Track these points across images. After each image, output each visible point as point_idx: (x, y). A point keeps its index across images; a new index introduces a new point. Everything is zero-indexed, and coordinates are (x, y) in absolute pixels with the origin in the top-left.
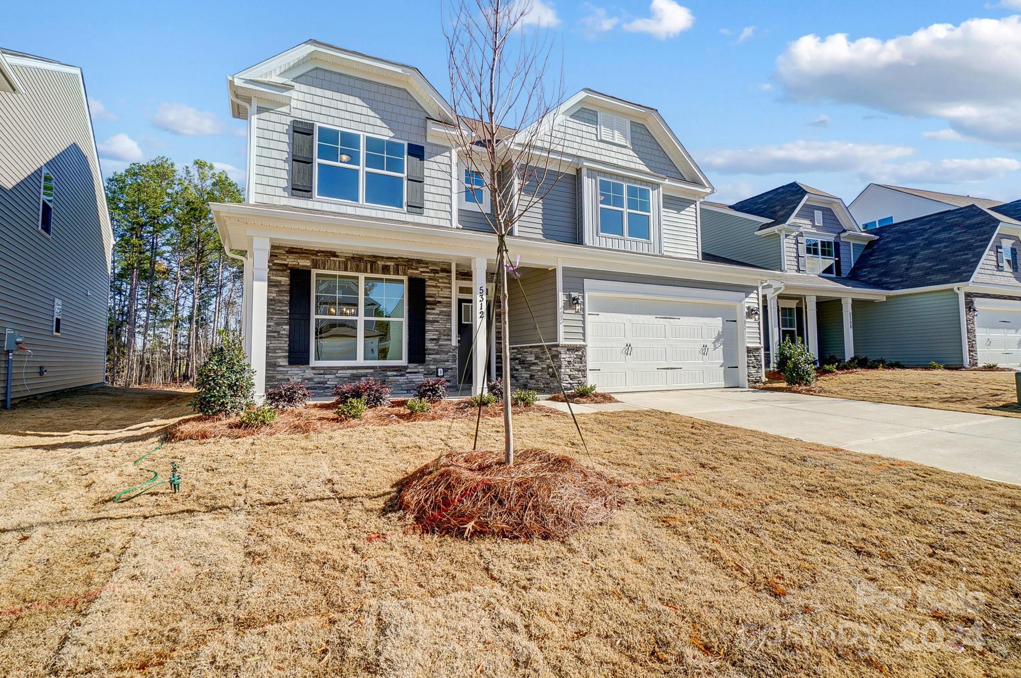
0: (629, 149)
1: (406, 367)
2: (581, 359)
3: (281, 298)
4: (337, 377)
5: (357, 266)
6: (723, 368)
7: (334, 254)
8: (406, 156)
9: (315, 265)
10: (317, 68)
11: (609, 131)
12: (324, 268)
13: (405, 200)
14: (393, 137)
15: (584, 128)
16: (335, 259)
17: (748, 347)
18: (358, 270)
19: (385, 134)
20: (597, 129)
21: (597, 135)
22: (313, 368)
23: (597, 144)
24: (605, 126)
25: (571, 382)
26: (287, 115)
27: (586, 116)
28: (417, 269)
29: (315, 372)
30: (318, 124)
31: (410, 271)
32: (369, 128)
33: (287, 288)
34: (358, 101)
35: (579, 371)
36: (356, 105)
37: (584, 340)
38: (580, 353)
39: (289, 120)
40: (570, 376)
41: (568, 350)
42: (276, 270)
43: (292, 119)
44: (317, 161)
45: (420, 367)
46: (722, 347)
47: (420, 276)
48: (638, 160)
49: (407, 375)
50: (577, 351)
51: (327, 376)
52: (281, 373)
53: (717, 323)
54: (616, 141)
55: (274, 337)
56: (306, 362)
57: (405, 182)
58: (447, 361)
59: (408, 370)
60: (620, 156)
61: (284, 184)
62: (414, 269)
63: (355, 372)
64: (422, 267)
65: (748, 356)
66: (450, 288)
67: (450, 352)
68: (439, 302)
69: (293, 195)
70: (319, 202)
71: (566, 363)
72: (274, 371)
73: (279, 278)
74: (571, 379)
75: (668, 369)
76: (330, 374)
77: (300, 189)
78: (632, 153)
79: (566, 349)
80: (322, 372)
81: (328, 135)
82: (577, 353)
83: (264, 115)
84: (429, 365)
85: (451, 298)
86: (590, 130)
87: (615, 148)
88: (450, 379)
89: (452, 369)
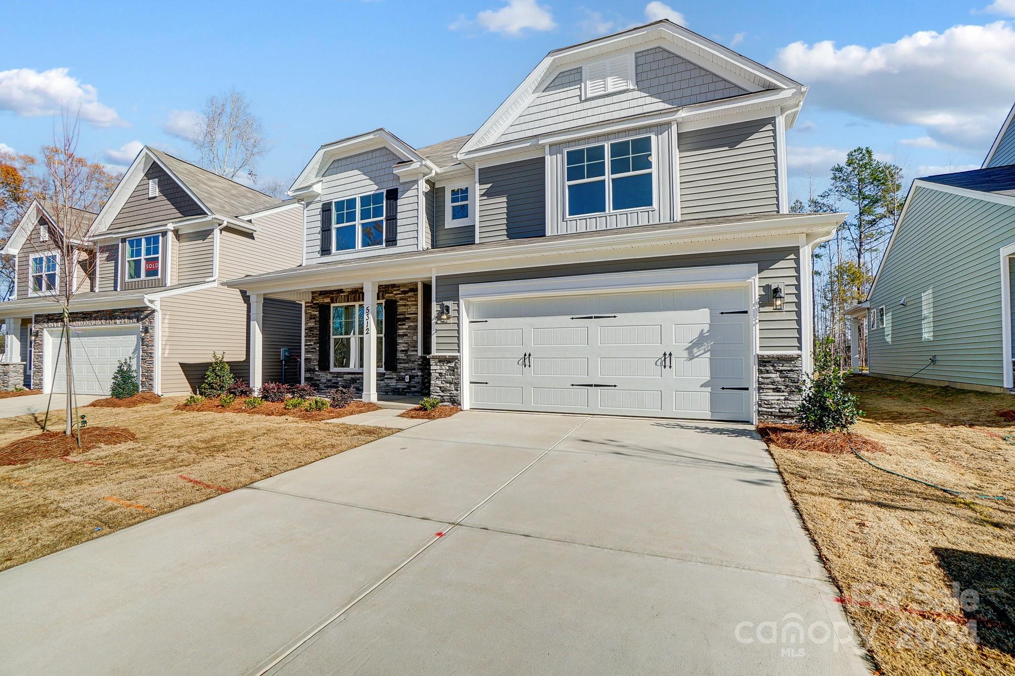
0: (634, 90)
1: (384, 374)
2: (454, 371)
3: (316, 326)
4: (344, 380)
5: (354, 297)
6: (709, 389)
7: (341, 291)
8: (385, 202)
9: (332, 302)
10: (334, 161)
11: (599, 82)
12: (336, 303)
13: (384, 238)
14: (377, 190)
15: (563, 96)
16: (343, 294)
18: (355, 301)
19: (371, 189)
20: (580, 88)
21: (580, 96)
22: (330, 373)
23: (580, 107)
24: (591, 79)
25: (442, 394)
26: (320, 201)
27: (566, 79)
28: (392, 293)
29: (332, 375)
30: (334, 201)
31: (387, 295)
32: (362, 190)
33: (318, 319)
34: (356, 172)
35: (451, 383)
36: (355, 175)
37: (459, 352)
38: (453, 365)
39: (320, 205)
40: (440, 387)
41: (440, 361)
42: (314, 308)
43: (322, 203)
44: (334, 227)
45: (394, 374)
46: (708, 355)
47: (393, 298)
48: (649, 100)
49: (386, 380)
50: (450, 362)
51: (338, 379)
52: (317, 376)
53: (700, 319)
54: (611, 90)
55: (313, 352)
56: (327, 368)
57: (384, 223)
58: (414, 369)
59: (386, 376)
60: (617, 107)
61: (318, 248)
62: (390, 293)
63: (353, 376)
64: (395, 291)
66: (417, 305)
67: (415, 361)
68: (408, 318)
69: (322, 255)
70: (336, 255)
71: (438, 375)
72: (313, 374)
73: (315, 313)
74: (442, 391)
75: (591, 385)
76: (340, 377)
77: (325, 250)
78: (637, 94)
79: (437, 360)
80: (336, 375)
81: (340, 205)
82: (449, 365)
83: (311, 207)
84: (400, 372)
85: (417, 314)
86: (571, 94)
87: (608, 100)
88: (415, 385)
89: (417, 376)
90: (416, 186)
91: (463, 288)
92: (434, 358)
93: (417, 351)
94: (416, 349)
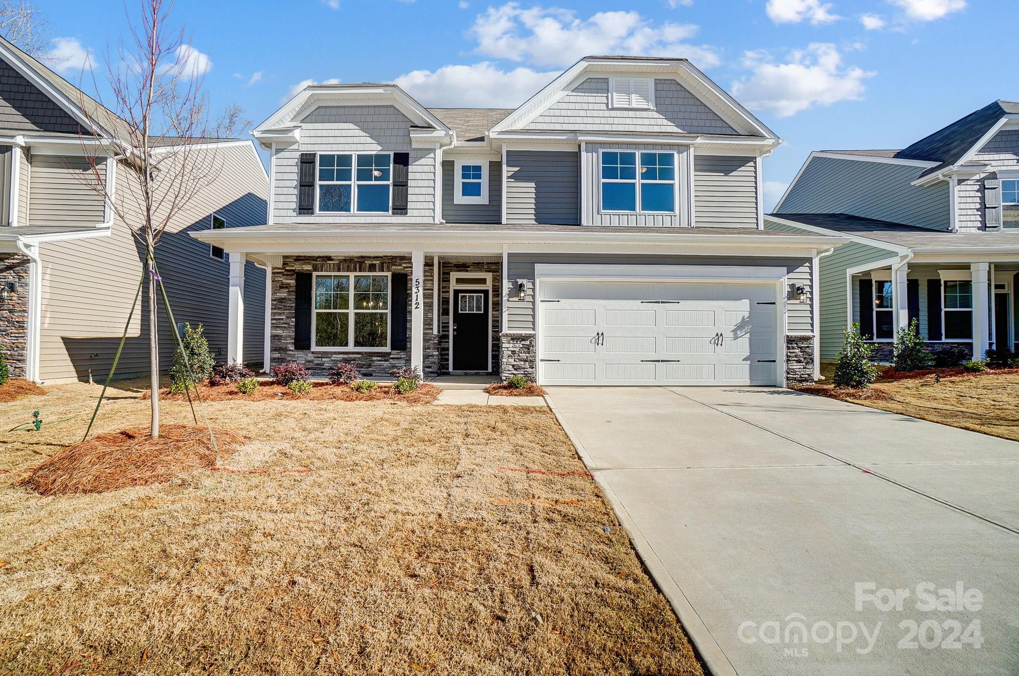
0: (653, 110)
1: (390, 354)
2: (529, 349)
3: (290, 297)
4: (332, 360)
5: (348, 267)
6: (749, 362)
7: (329, 258)
8: (391, 165)
9: (315, 269)
10: (319, 107)
11: (624, 97)
12: (322, 271)
13: (391, 204)
14: (381, 150)
15: (591, 99)
16: (331, 262)
17: (788, 336)
18: (348, 270)
19: (373, 148)
20: (607, 97)
21: (607, 104)
22: (313, 353)
23: (607, 113)
24: (618, 92)
25: (515, 372)
26: (297, 150)
27: (593, 85)
28: (400, 265)
29: (314, 355)
30: (319, 153)
31: (394, 267)
32: (360, 147)
33: (293, 289)
34: (352, 126)
35: (525, 361)
36: (350, 129)
37: (534, 329)
38: (528, 343)
39: (298, 155)
40: (513, 366)
41: (513, 339)
42: (287, 275)
43: (300, 153)
44: (318, 183)
45: (402, 354)
46: (748, 335)
47: (403, 272)
48: (665, 122)
49: (390, 360)
50: (524, 340)
51: (324, 359)
52: (290, 355)
53: (742, 308)
54: (634, 106)
55: (285, 327)
56: (308, 347)
57: (391, 188)
58: (429, 349)
59: (391, 356)
60: (639, 121)
61: (294, 206)
62: (397, 265)
63: (346, 356)
64: (405, 263)
65: (788, 348)
66: (432, 280)
67: (431, 340)
69: (300, 213)
70: (321, 217)
71: (510, 353)
72: (285, 354)
73: (289, 281)
74: (515, 369)
75: (659, 361)
76: (326, 358)
77: (305, 208)
78: (656, 115)
79: (510, 338)
80: (320, 355)
81: (327, 160)
82: (523, 342)
83: (281, 155)
85: (433, 290)
86: (598, 100)
87: (631, 114)
88: (431, 365)
89: (432, 356)
90: (432, 155)
91: (539, 267)
92: (507, 335)
93: (432, 329)
94: (431, 327)
